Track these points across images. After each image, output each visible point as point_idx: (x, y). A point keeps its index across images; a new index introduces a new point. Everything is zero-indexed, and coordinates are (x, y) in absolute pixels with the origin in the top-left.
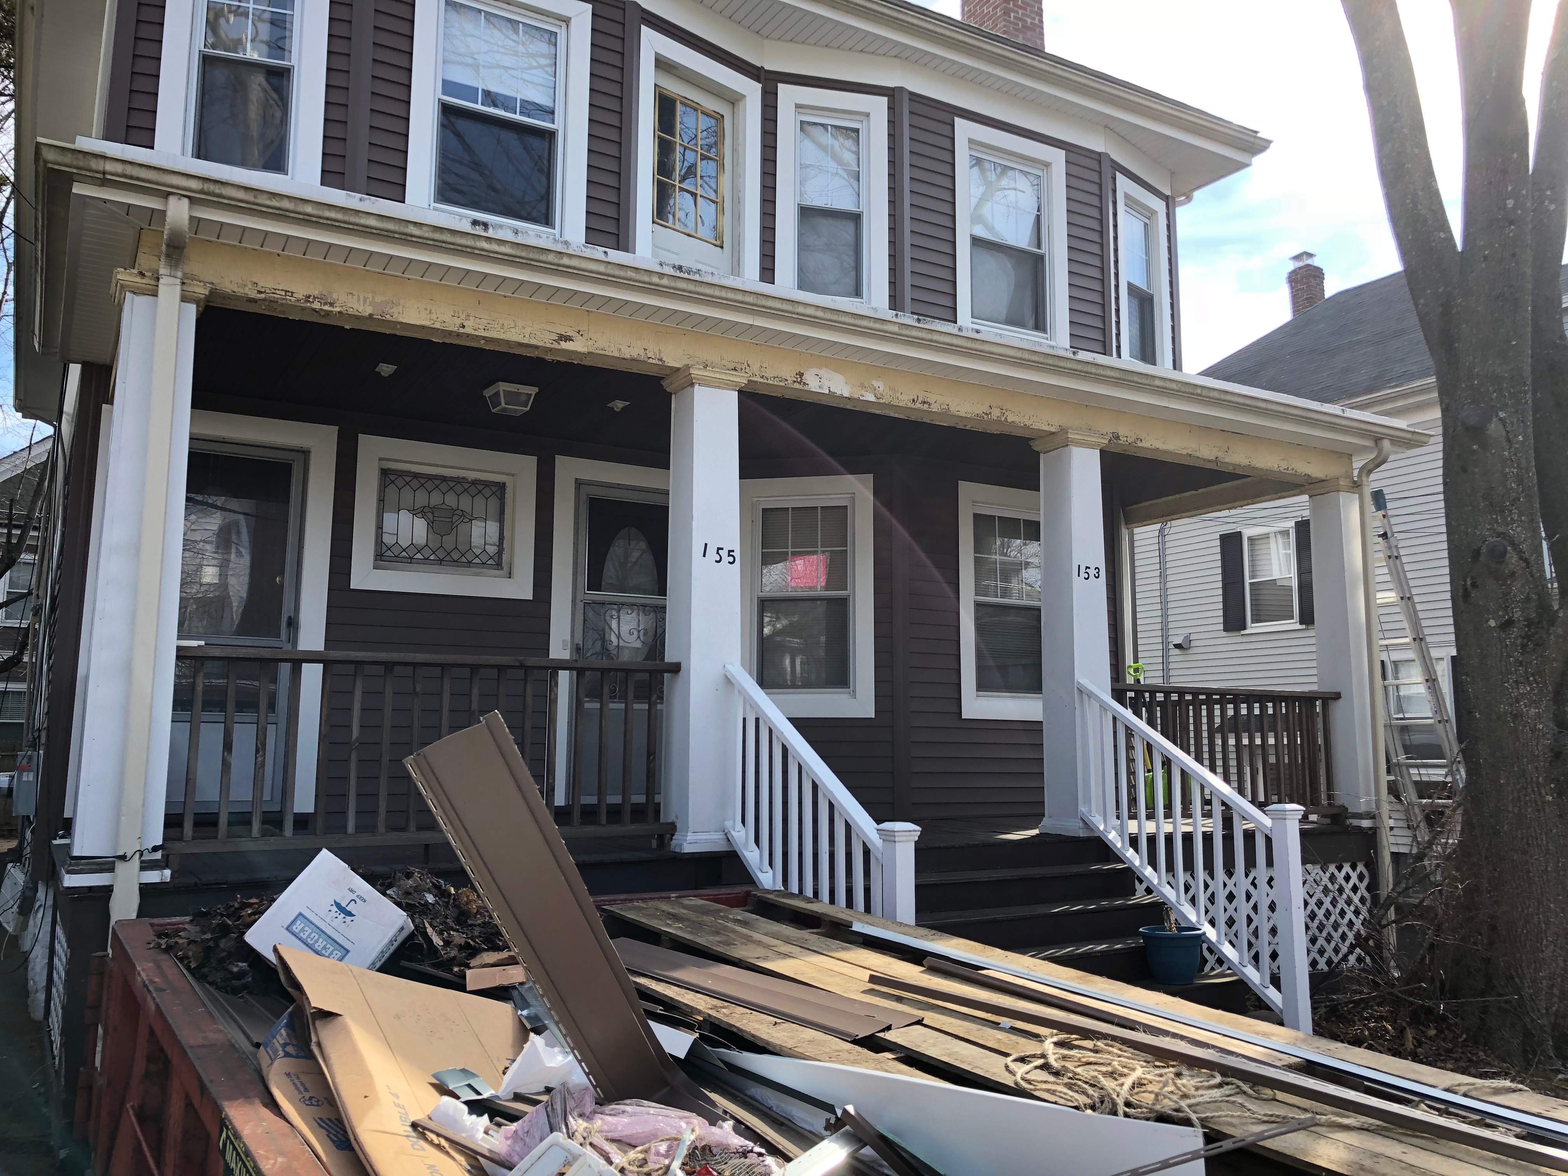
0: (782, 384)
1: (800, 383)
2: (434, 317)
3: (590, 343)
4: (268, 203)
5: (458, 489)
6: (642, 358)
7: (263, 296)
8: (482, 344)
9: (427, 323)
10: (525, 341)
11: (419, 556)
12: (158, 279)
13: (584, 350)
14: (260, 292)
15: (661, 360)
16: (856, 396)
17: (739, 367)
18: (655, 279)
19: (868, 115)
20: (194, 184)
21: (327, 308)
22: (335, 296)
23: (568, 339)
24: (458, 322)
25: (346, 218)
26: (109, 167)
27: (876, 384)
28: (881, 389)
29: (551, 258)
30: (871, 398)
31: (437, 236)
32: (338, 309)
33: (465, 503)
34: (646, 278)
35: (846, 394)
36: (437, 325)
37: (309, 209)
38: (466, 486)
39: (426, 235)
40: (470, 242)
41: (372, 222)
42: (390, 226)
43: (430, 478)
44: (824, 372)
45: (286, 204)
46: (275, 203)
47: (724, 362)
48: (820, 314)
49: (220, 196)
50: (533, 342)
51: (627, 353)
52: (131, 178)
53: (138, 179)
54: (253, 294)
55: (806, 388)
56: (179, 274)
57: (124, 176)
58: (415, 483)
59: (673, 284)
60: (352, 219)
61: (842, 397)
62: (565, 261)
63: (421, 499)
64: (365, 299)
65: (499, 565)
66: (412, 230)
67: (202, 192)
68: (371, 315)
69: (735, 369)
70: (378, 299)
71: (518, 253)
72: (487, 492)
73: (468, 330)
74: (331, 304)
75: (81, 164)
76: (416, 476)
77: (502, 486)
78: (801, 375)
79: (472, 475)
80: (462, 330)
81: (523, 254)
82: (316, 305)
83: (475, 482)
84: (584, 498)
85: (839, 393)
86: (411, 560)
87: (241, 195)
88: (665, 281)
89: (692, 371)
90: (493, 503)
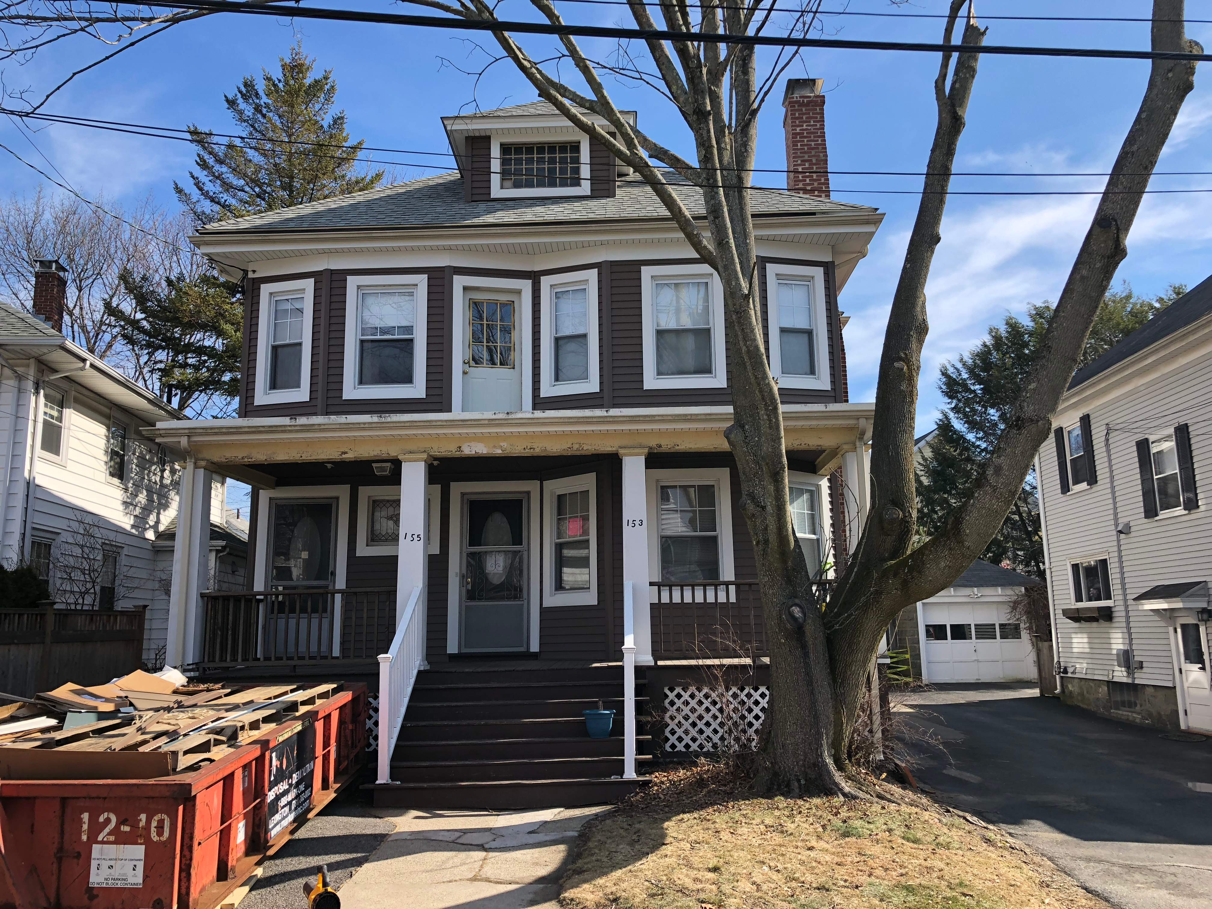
0: (450, 453)
1: (459, 450)
2: (290, 455)
3: (356, 453)
6: (379, 455)
10: (329, 457)
11: (390, 538)
13: (353, 456)
14: (226, 459)
15: (388, 454)
16: (490, 451)
17: (427, 450)
19: (586, 281)
20: (187, 431)
22: (252, 455)
24: (298, 455)
28: (505, 446)
32: (254, 460)
35: (485, 452)
36: (292, 458)
37: (224, 430)
44: (473, 444)
47: (419, 449)
51: (373, 454)
53: (171, 434)
55: (462, 452)
56: (193, 460)
61: (483, 454)
68: (266, 459)
69: (422, 452)
70: (269, 452)
74: (251, 458)
76: (388, 501)
78: (460, 447)
80: (302, 458)
82: (246, 460)
84: (465, 501)
85: (481, 452)
86: (386, 540)
89: (399, 457)
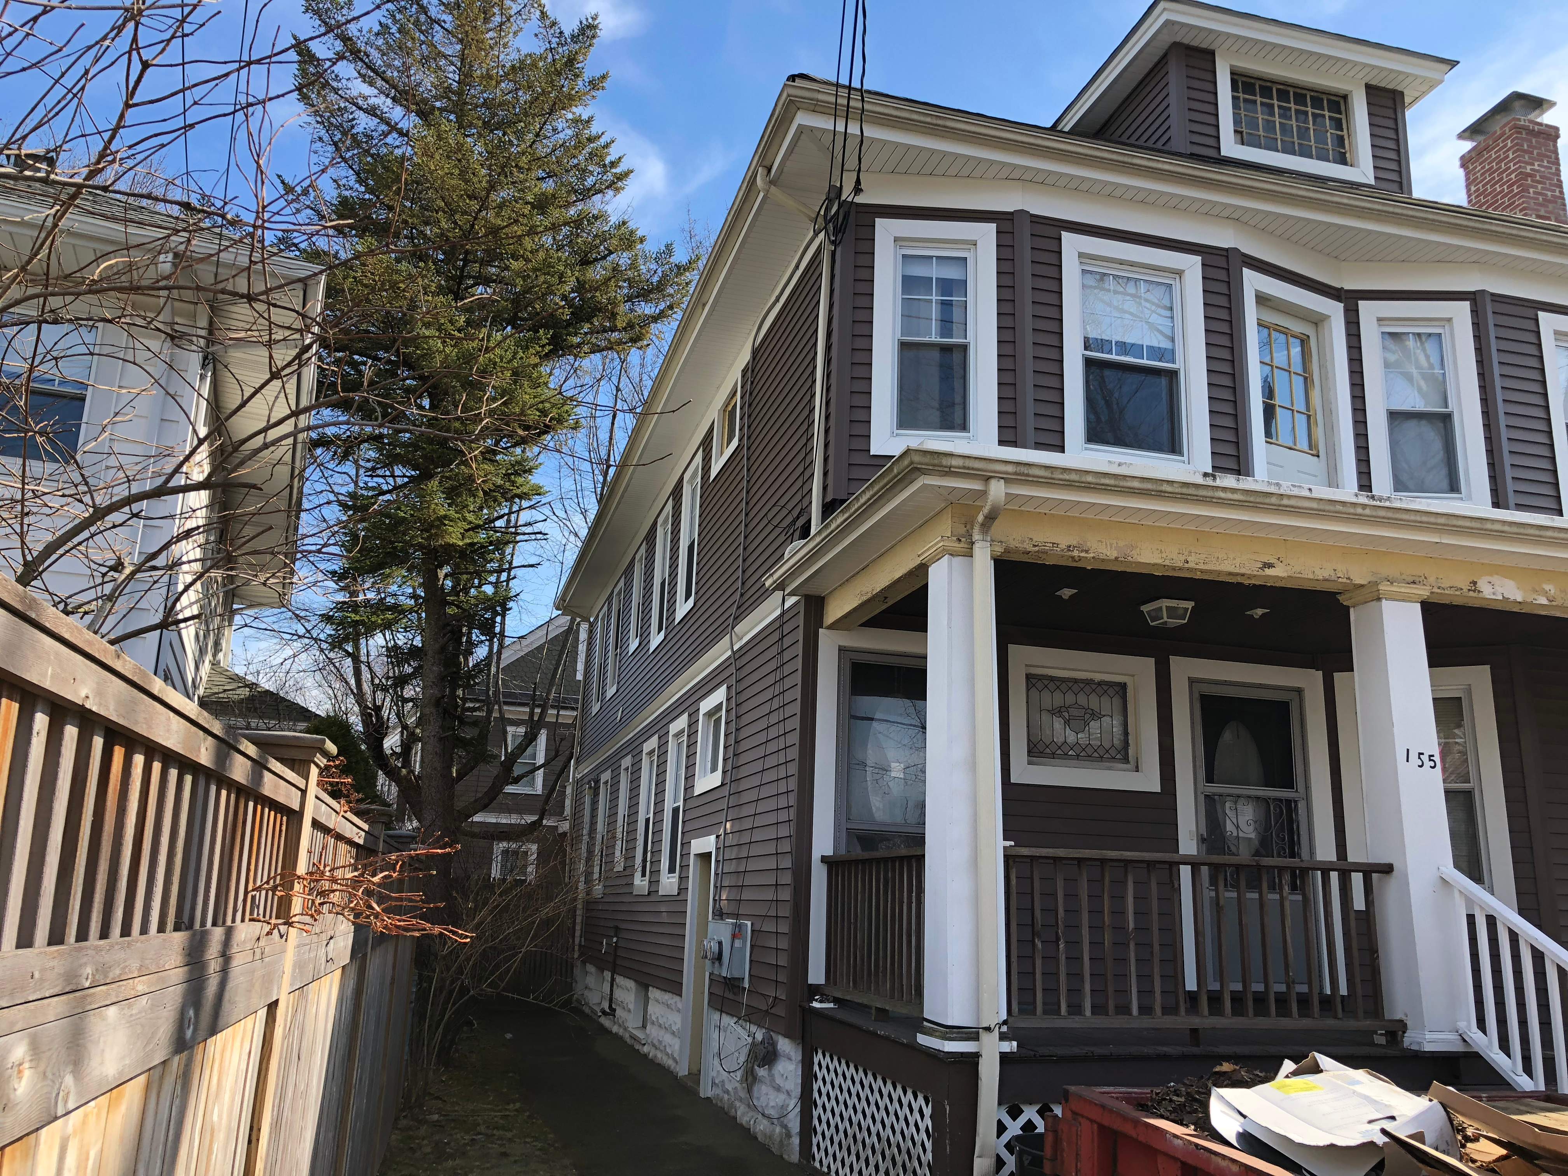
0: (1458, 593)
1: (1474, 591)
2: (1164, 555)
3: (1289, 568)
4: (1061, 476)
5: (1087, 689)
6: (1333, 578)
7: (1037, 549)
8: (1198, 576)
9: (1160, 561)
10: (1237, 570)
11: (1059, 752)
12: (973, 543)
13: (1284, 575)
14: (1034, 546)
15: (1348, 578)
16: (1529, 600)
17: (1417, 580)
18: (1359, 510)
19: (1449, 320)
20: (1010, 468)
21: (1083, 554)
22: (1089, 544)
23: (1270, 566)
24: (1183, 558)
25: (1117, 483)
26: (955, 462)
27: (1547, 587)
28: (1552, 592)
29: (1273, 500)
30: (1543, 601)
31: (1185, 490)
32: (1092, 555)
33: (1094, 702)
34: (1352, 510)
35: (1519, 599)
36: (1167, 563)
37: (1090, 479)
38: (1094, 686)
39: (1177, 491)
40: (1210, 493)
41: (1136, 484)
42: (1149, 486)
43: (1063, 680)
44: (1495, 579)
45: (1073, 477)
46: (1066, 477)
47: (1404, 577)
48: (1506, 528)
49: (1028, 475)
50: (1243, 571)
51: (1321, 574)
52: (968, 468)
53: (973, 469)
54: (1030, 548)
55: (1481, 595)
56: (989, 539)
57: (964, 468)
58: (1052, 686)
59: (1374, 514)
60: (1122, 483)
61: (1515, 602)
62: (1285, 502)
63: (1058, 699)
64: (1111, 545)
65: (1126, 760)
66: (1166, 487)
67: (1015, 474)
68: (1116, 558)
69: (1414, 583)
70: (1121, 544)
71: (1248, 499)
72: (1111, 692)
73: (1191, 565)
74: (1087, 552)
75: (936, 462)
76: (1052, 679)
77: (1123, 686)
78: (1475, 583)
79: (1098, 677)
80: (1186, 565)
81: (1252, 499)
82: (1076, 553)
83: (1100, 683)
84: (1196, 696)
85: (1512, 598)
86: (1053, 756)
87: (1042, 473)
88: (1367, 511)
89: (1381, 587)
90: (1117, 701)
